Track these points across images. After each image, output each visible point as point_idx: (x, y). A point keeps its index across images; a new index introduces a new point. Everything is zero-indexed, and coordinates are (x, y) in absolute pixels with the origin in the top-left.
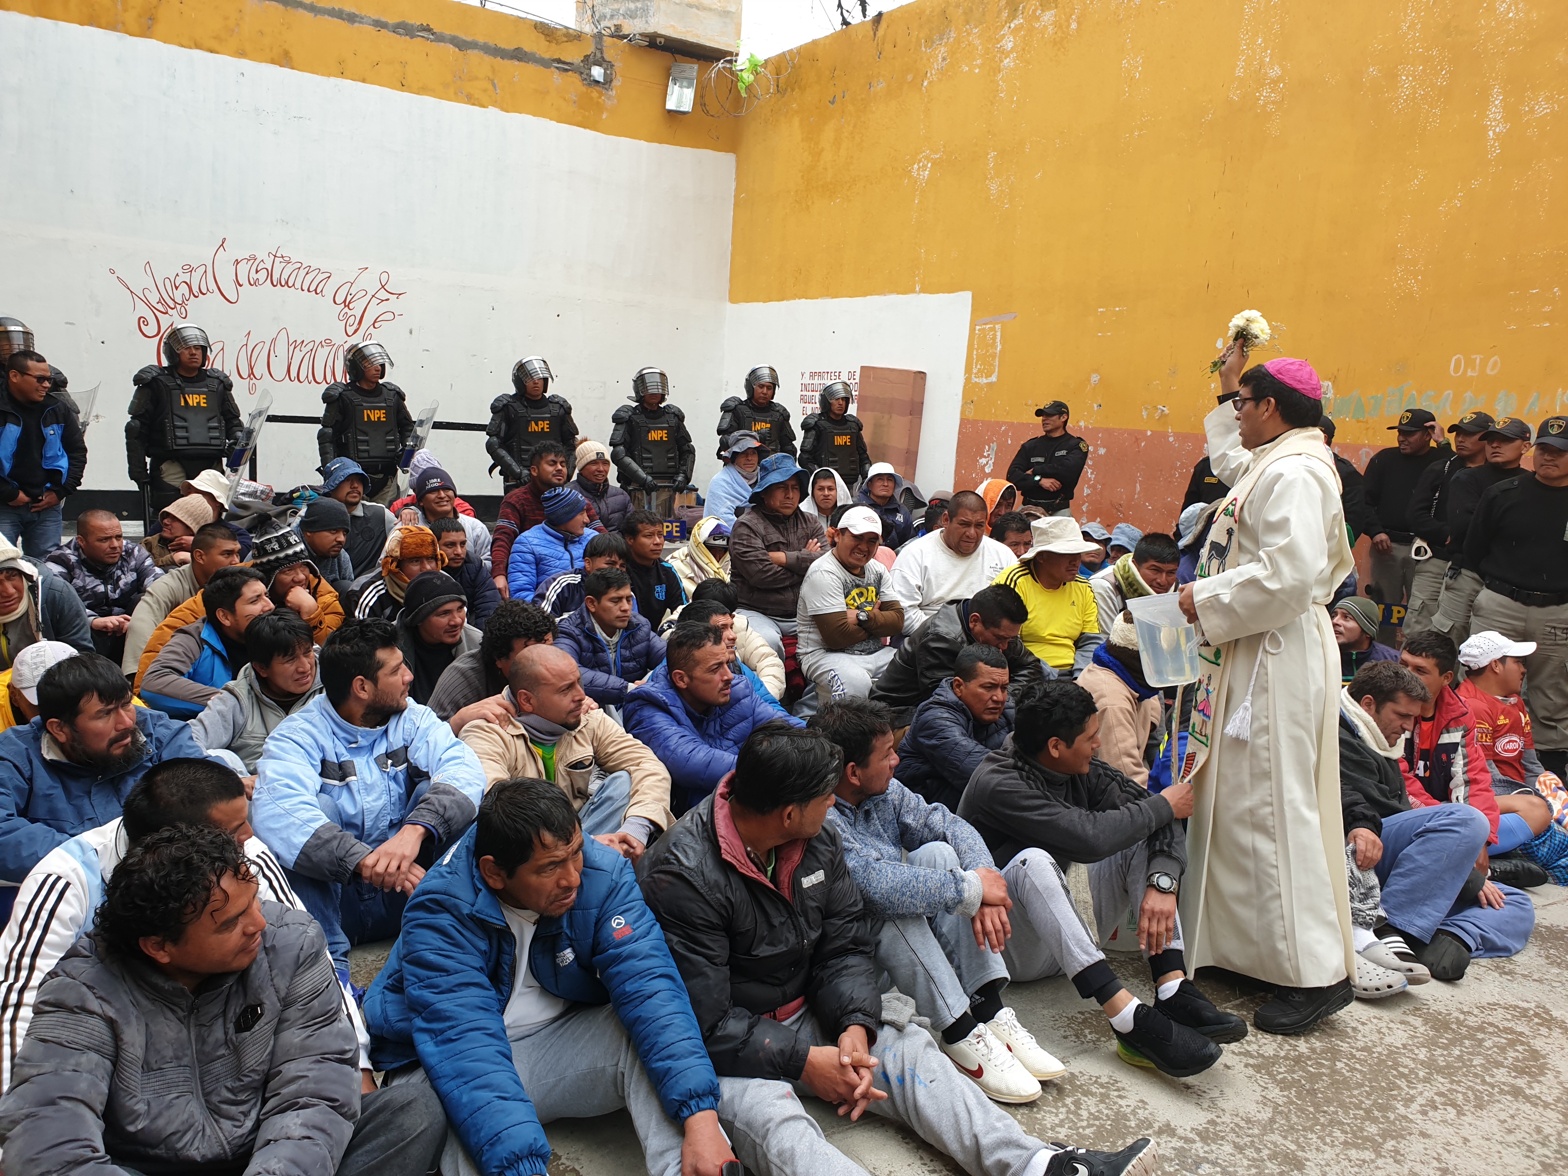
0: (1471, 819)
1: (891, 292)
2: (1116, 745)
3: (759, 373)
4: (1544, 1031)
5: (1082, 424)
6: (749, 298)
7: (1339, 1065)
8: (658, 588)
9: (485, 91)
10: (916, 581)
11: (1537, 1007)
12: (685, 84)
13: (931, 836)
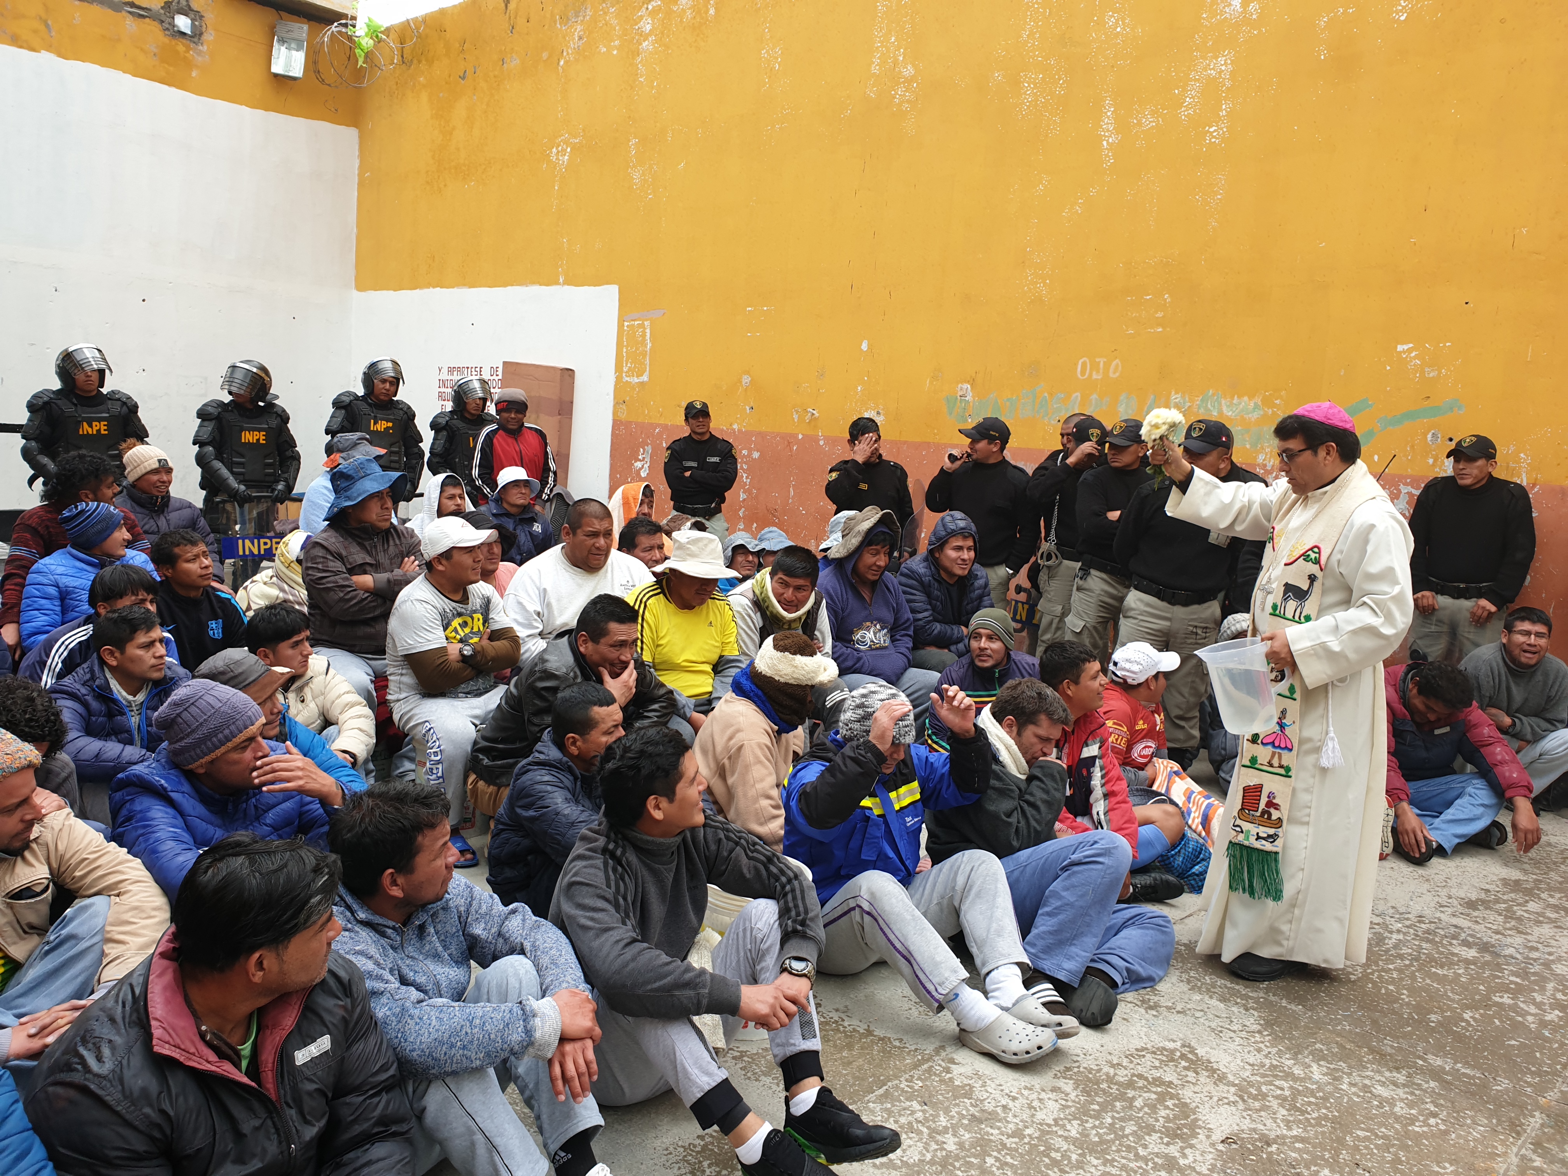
0: (1114, 848)
1: (533, 283)
2: (754, 785)
3: (381, 366)
4: (1191, 1075)
5: (735, 426)
6: (377, 286)
7: (990, 1161)
8: (213, 624)
9: (35, 31)
10: (534, 606)
11: (1183, 1046)
12: (293, 45)
13: (506, 948)
